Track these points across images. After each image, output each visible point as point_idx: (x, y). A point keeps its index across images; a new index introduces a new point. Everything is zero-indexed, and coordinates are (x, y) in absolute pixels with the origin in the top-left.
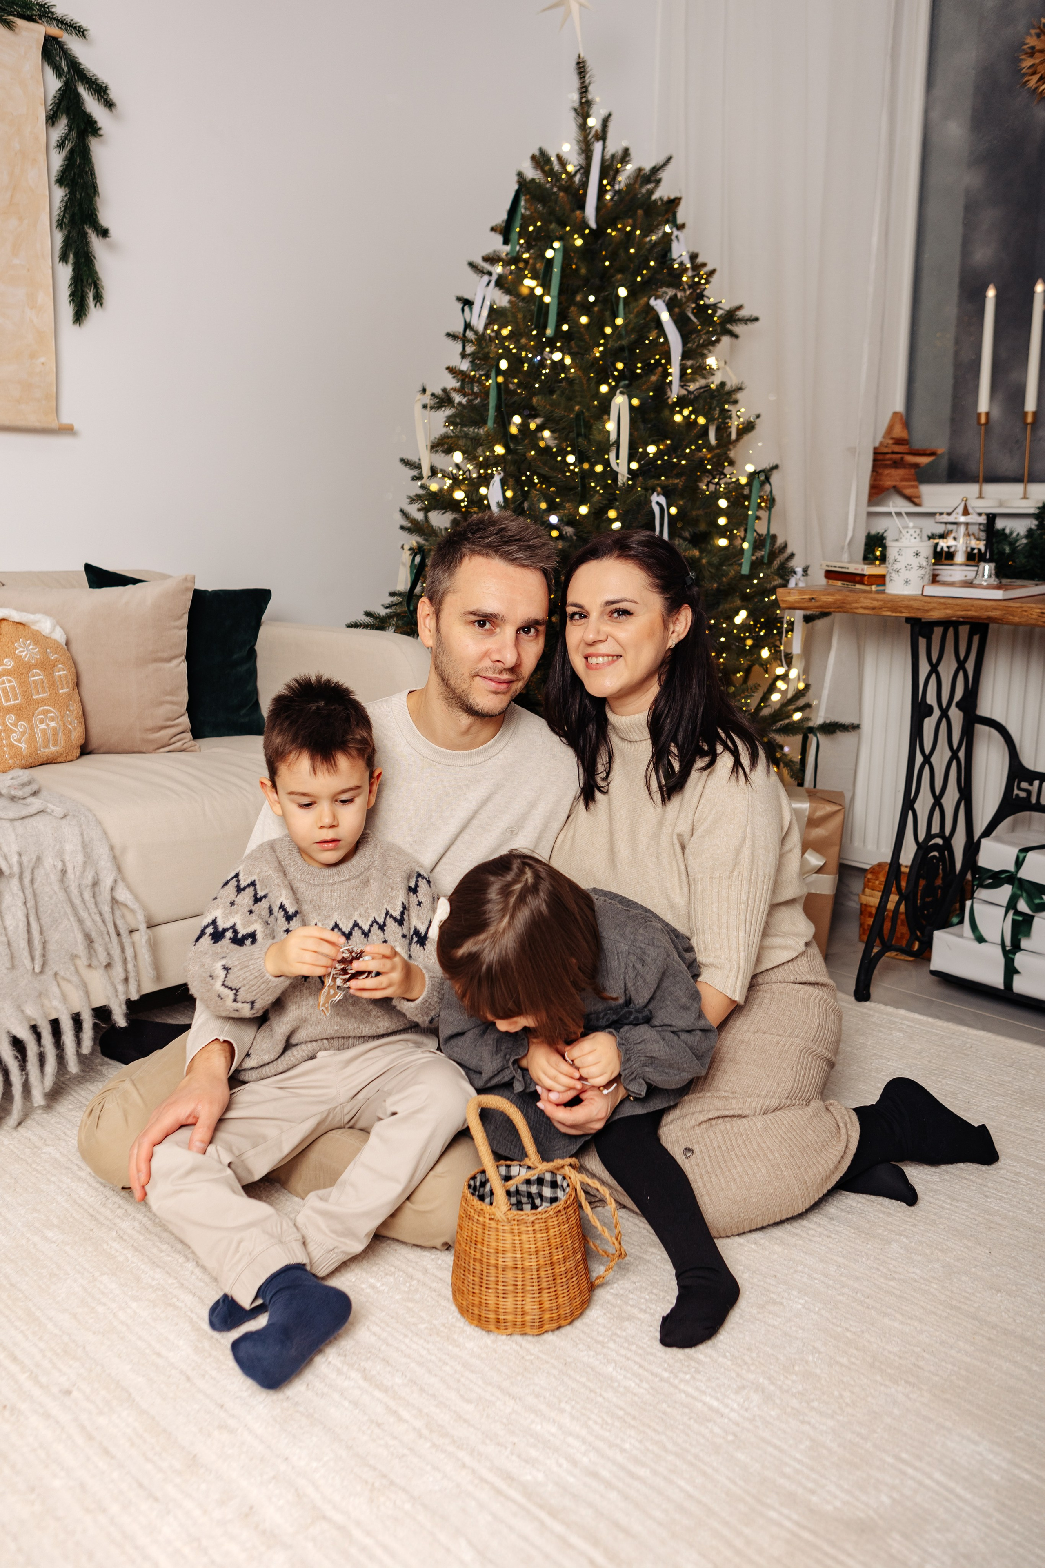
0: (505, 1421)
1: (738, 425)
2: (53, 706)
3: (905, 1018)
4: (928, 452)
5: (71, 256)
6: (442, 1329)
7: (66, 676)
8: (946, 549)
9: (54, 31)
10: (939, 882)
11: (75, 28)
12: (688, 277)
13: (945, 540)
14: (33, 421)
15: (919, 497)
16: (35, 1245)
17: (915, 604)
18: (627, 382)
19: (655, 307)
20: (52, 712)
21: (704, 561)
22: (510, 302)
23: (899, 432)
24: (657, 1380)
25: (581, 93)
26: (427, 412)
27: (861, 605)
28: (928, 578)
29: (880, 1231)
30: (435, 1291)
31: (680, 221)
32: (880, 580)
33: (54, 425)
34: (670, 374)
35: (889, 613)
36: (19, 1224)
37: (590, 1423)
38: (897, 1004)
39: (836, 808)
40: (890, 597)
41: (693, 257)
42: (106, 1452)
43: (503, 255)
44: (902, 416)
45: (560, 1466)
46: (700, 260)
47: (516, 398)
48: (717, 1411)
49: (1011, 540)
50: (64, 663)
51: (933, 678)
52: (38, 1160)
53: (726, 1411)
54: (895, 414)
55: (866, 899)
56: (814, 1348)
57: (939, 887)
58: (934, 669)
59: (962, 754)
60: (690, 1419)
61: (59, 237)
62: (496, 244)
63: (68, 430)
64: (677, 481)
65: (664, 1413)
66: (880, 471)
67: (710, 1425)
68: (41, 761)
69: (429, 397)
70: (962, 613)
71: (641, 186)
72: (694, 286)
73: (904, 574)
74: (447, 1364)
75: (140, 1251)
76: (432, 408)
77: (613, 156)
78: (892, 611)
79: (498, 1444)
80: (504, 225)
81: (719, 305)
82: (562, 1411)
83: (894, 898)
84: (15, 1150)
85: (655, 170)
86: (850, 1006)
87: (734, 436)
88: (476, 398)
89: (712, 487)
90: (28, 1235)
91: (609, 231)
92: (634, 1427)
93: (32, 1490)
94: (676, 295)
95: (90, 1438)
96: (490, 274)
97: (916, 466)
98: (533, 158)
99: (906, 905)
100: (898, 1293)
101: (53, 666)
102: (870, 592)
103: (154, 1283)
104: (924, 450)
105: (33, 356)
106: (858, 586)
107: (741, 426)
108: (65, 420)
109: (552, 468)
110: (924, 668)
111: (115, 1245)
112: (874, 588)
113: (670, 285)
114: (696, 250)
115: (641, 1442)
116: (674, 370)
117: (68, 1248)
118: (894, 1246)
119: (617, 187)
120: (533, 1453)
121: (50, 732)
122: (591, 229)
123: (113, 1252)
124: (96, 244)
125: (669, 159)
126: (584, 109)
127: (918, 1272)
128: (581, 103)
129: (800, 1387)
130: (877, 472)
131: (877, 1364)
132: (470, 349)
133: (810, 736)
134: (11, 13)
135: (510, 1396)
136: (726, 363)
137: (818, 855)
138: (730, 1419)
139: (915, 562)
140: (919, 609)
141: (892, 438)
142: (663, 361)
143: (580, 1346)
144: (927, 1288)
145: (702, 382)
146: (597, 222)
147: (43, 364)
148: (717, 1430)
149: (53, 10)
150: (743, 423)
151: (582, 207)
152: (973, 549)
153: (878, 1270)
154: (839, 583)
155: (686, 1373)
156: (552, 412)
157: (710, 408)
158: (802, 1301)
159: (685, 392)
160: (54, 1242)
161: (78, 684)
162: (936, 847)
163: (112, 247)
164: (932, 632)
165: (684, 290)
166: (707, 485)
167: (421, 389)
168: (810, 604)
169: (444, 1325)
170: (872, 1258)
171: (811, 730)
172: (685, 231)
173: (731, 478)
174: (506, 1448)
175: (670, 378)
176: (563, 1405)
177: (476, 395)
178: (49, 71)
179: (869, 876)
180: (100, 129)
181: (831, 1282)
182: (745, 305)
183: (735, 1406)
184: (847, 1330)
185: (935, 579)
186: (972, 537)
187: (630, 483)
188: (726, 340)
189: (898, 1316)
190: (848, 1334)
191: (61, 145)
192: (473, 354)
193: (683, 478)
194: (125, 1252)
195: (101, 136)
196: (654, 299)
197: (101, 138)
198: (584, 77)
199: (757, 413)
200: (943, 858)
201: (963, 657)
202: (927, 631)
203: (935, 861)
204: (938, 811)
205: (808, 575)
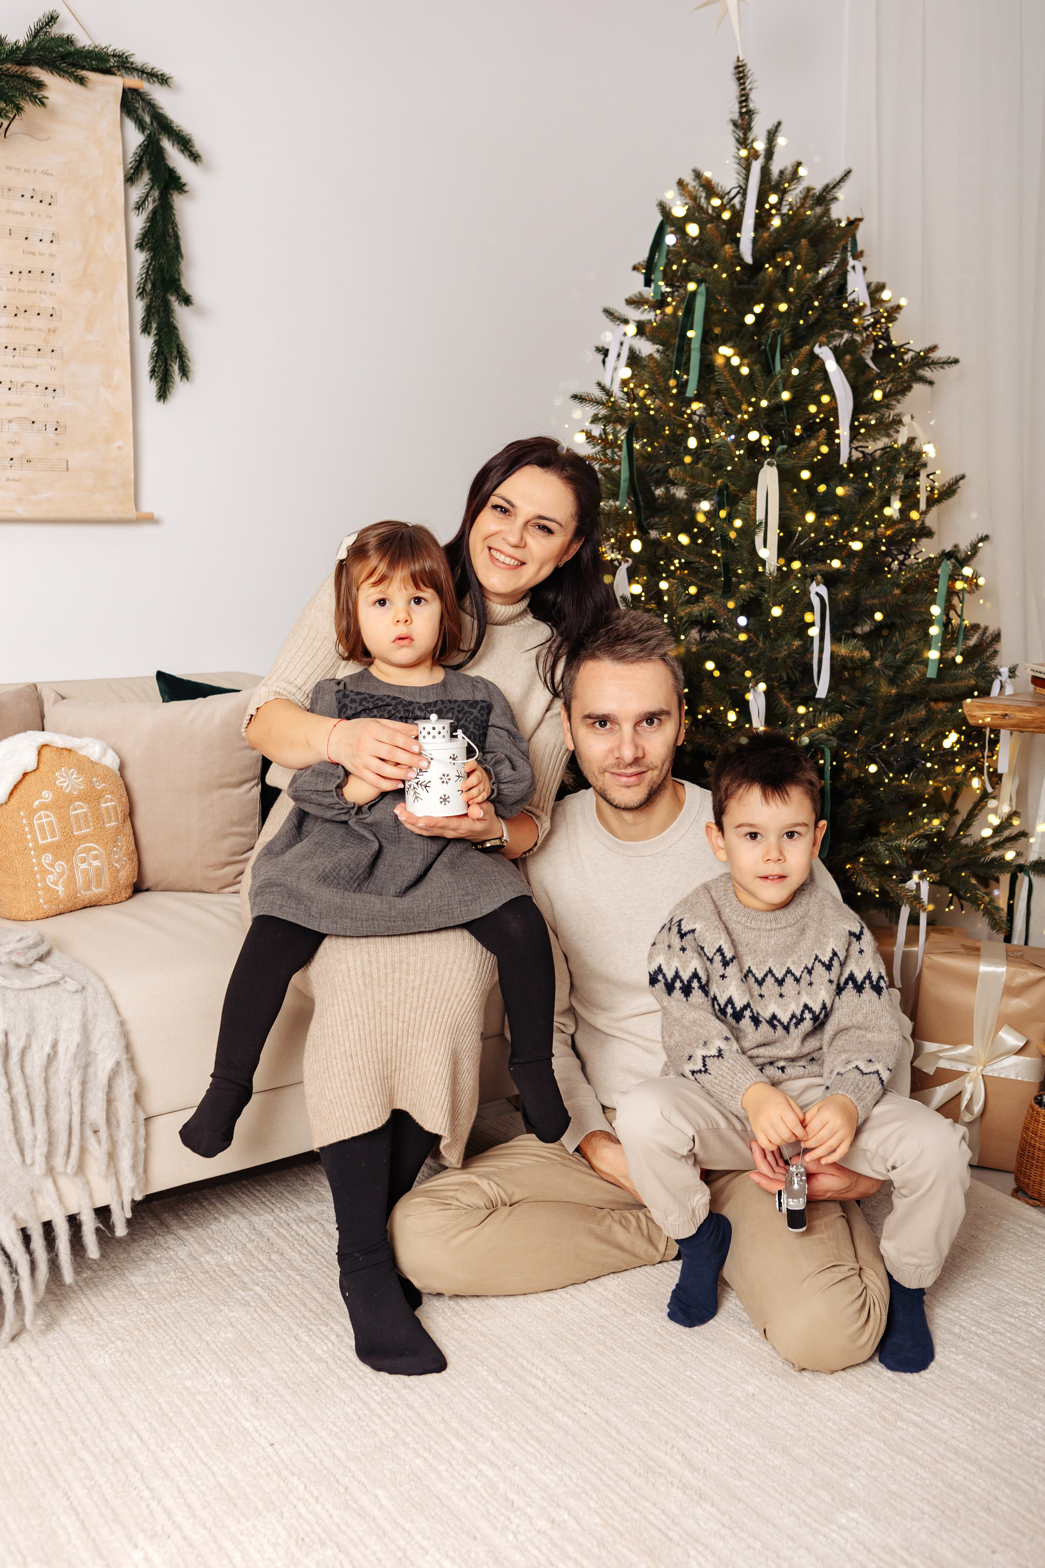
1: (931, 491)
2: (97, 842)
5: (154, 326)
7: (115, 807)
9: (134, 82)
11: (157, 76)
12: (863, 318)
14: (108, 511)
18: (785, 447)
19: (821, 356)
20: (95, 849)
21: (878, 663)
22: (659, 350)
25: (741, 102)
31: (860, 248)
33: (132, 514)
34: (838, 436)
39: (1041, 974)
41: (876, 290)
43: (647, 298)
46: (883, 294)
50: (112, 793)
61: (140, 306)
63: (150, 520)
68: (82, 905)
71: (810, 209)
72: (871, 327)
77: (777, 174)
80: (645, 263)
81: (906, 347)
85: (827, 189)
87: (921, 507)
88: (615, 466)
91: (767, 266)
94: (848, 339)
96: (630, 321)
98: (680, 182)
101: (99, 797)
105: (108, 440)
107: (934, 491)
108: (147, 507)
113: (839, 329)
116: (843, 431)
119: (783, 210)
121: (92, 873)
122: (744, 265)
124: (180, 312)
125: (848, 173)
126: (744, 122)
128: (741, 114)
132: (602, 412)
133: (1020, 876)
134: (83, 68)
136: (912, 417)
137: (1016, 1033)
142: (828, 421)
145: (885, 441)
146: (754, 256)
147: (119, 448)
149: (131, 60)
150: (937, 488)
151: (734, 240)
157: (891, 475)
159: (859, 456)
161: (131, 814)
163: (200, 312)
165: (859, 332)
168: (1003, 722)
171: (1021, 869)
173: (918, 557)
175: (837, 441)
177: (615, 462)
178: (130, 126)
180: (184, 185)
182: (939, 346)
187: (785, 569)
188: (917, 387)
191: (139, 206)
192: (605, 417)
193: (856, 562)
195: (186, 192)
196: (817, 345)
197: (187, 194)
198: (744, 83)
199: (956, 473)
205: (1014, 676)
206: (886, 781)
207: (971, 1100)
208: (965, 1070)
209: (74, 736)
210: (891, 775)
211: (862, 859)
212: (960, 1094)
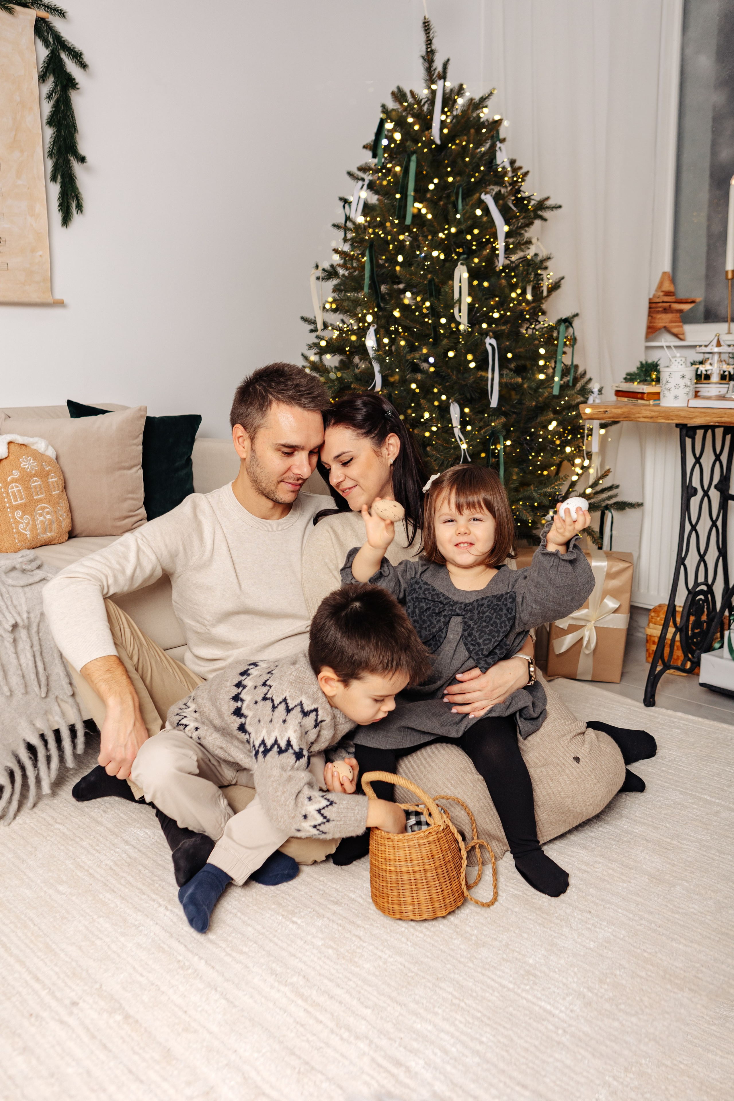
0: (394, 1021)
1: (548, 285)
2: (48, 503)
3: (681, 719)
4: (690, 301)
5: (59, 177)
6: (347, 954)
7: (57, 482)
8: (704, 372)
9: (42, 13)
10: (704, 618)
11: (57, 11)
12: (509, 178)
13: (704, 366)
14: (35, 297)
15: (683, 334)
16: (50, 896)
17: (683, 414)
18: (465, 256)
19: (485, 201)
20: (47, 508)
21: (525, 386)
22: (378, 200)
23: (668, 286)
24: (505, 990)
25: (427, 45)
26: (320, 282)
27: (641, 415)
28: (692, 394)
29: (667, 877)
30: (340, 926)
31: (501, 136)
32: (656, 396)
33: (50, 300)
34: (497, 249)
35: (663, 421)
36: (39, 881)
37: (457, 1022)
38: (675, 709)
39: (627, 565)
40: (663, 409)
41: (512, 162)
42: (105, 1047)
43: (373, 166)
44: (669, 275)
45: (436, 1054)
46: (517, 165)
47: (384, 270)
48: (550, 1013)
50: (55, 473)
51: (696, 468)
52: (51, 834)
53: (557, 1012)
54: (664, 273)
55: (650, 631)
56: (621, 965)
57: (705, 622)
58: (698, 460)
59: (719, 523)
60: (530, 1018)
61: (50, 164)
62: (367, 158)
63: (60, 304)
64: (504, 328)
65: (511, 1015)
66: (654, 315)
67: (545, 1023)
68: (41, 544)
69: (321, 271)
70: (718, 419)
71: (473, 112)
72: (513, 184)
73: (674, 392)
74: (351, 980)
75: (126, 900)
76: (323, 279)
77: (452, 90)
78: (665, 419)
79: (390, 1039)
80: (372, 144)
81: (532, 197)
82: (436, 1014)
83: (671, 630)
84: (35, 827)
85: (483, 99)
86: (641, 711)
87: (545, 293)
88: (355, 271)
89: (530, 331)
90: (45, 889)
91: (450, 145)
92: (488, 1025)
93: (52, 1075)
94: (500, 191)
95: (93, 1037)
96: (363, 180)
97: (681, 311)
98: (393, 93)
99: (680, 635)
100: (682, 923)
101: (48, 475)
102: (649, 405)
103: (137, 923)
104: (686, 299)
105: (33, 250)
106: (640, 401)
107: (550, 286)
108: (58, 296)
110: (690, 461)
111: (108, 895)
112: (651, 402)
113: (496, 184)
114: (514, 157)
115: (494, 1036)
116: (500, 246)
117: (74, 898)
118: (678, 888)
119: (455, 113)
120: (415, 1045)
121: (46, 523)
122: (436, 145)
123: (107, 901)
124: (77, 168)
125: (492, 91)
126: (429, 57)
127: (696, 907)
128: (427, 52)
129: (611, 994)
130: (652, 317)
131: (667, 976)
132: (350, 235)
133: (607, 512)
135: (397, 1003)
136: (538, 240)
137: (615, 600)
138: (559, 1018)
139: (682, 382)
140: (685, 417)
141: (662, 291)
142: (492, 240)
143: (448, 966)
144: (703, 919)
145: (521, 254)
146: (440, 139)
147: (41, 256)
148: (550, 1027)
150: (552, 284)
151: (429, 129)
152: (724, 372)
153: (667, 906)
154: (626, 399)
155: (526, 985)
157: (528, 273)
158: (610, 930)
159: (509, 262)
160: (64, 894)
161: (65, 488)
162: (701, 592)
163: (88, 170)
164: (695, 434)
165: (506, 187)
166: (526, 330)
167: (315, 265)
168: (604, 416)
169: (348, 951)
170: (662, 897)
171: (606, 507)
172: (506, 143)
173: (544, 324)
174: (395, 1042)
175: (497, 252)
176: (436, 1009)
177: (355, 269)
178: (40, 43)
179: (653, 614)
180: (77, 84)
181: (631, 916)
182: (552, 197)
183: (563, 1009)
184: (645, 951)
185: (696, 395)
186: (724, 363)
187: (470, 330)
188: (537, 222)
189: (682, 940)
190: (646, 954)
191: (49, 97)
192: (352, 239)
193: (509, 325)
194: (115, 900)
195: (78, 89)
196: (483, 194)
197: (78, 91)
198: (429, 33)
199: (561, 275)
200: (706, 600)
201: (718, 452)
202: (691, 433)
203: (701, 602)
204: (702, 565)
205: (601, 394)
206: (530, 458)
207: (589, 642)
208: (584, 624)
209: (28, 436)
210: (533, 454)
211: (521, 503)
212: (582, 639)
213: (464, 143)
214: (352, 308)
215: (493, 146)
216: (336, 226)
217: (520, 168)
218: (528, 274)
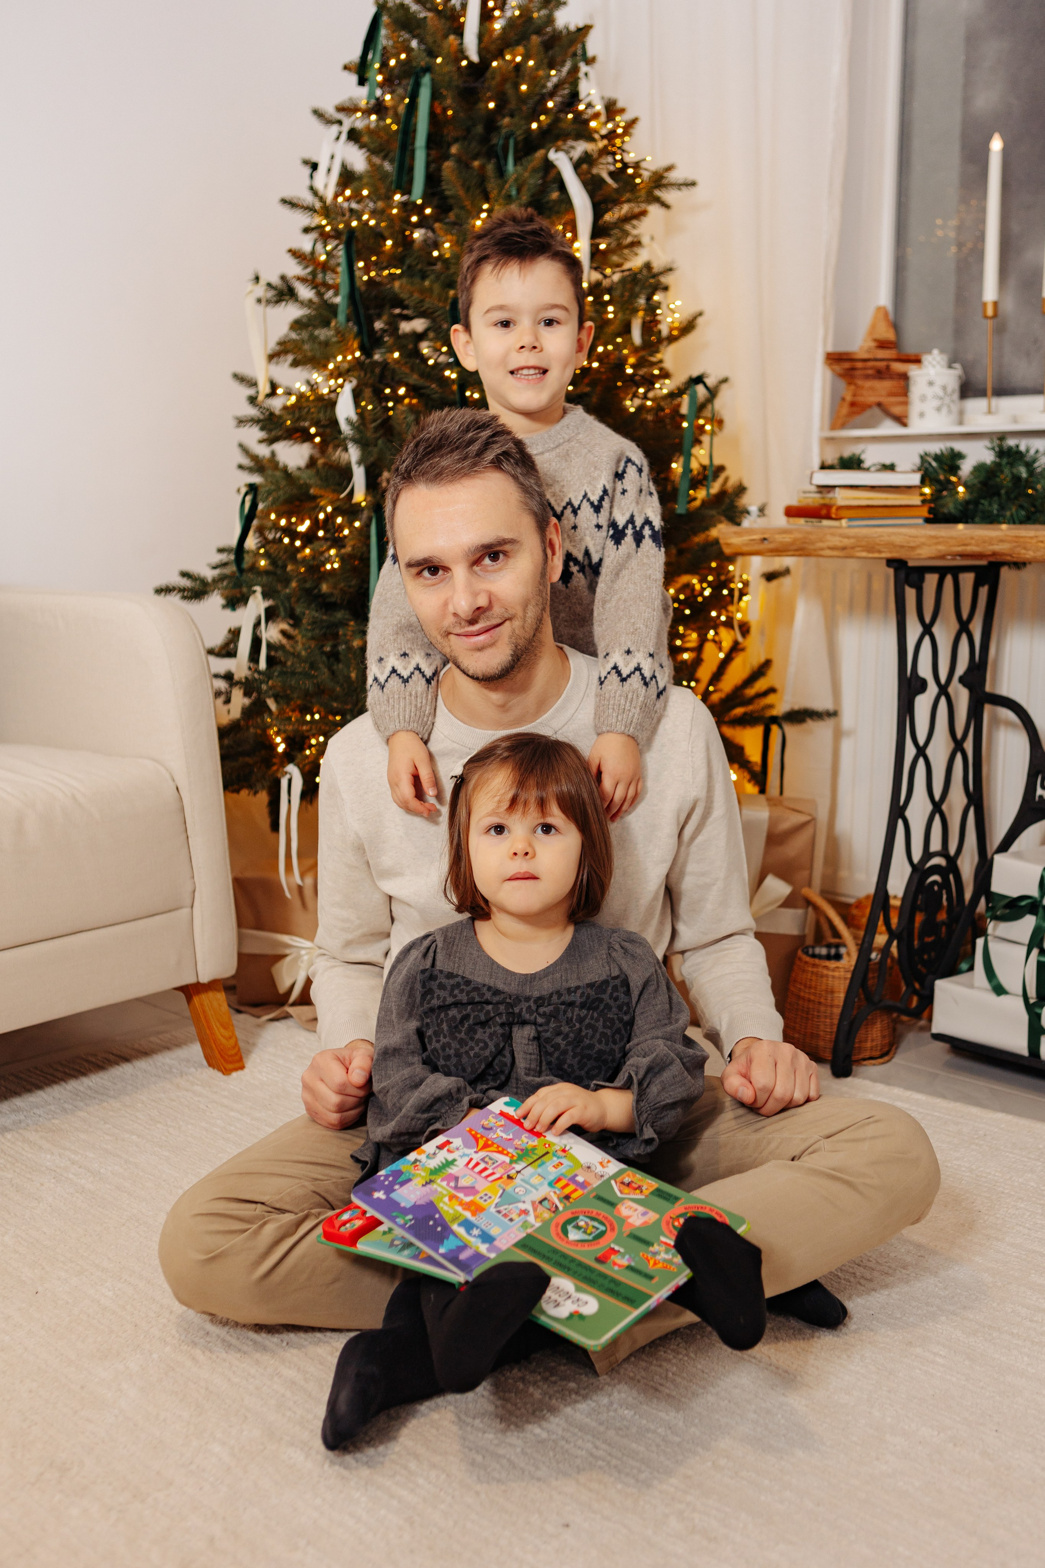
10: (942, 916)
12: (600, 124)
19: (557, 163)
22: (370, 163)
23: (886, 332)
26: (263, 308)
27: (827, 545)
31: (590, 53)
35: (864, 554)
38: (889, 1081)
39: (804, 819)
43: (361, 103)
44: (889, 313)
49: (1028, 459)
51: (927, 642)
54: (880, 309)
57: (943, 923)
58: (927, 630)
59: (969, 746)
62: (350, 87)
66: (860, 382)
69: (265, 288)
72: (608, 136)
76: (269, 302)
78: (869, 551)
80: (358, 60)
87: (666, 337)
89: (637, 402)
91: (494, 63)
97: (906, 375)
99: (898, 946)
102: (840, 527)
106: (826, 523)
109: (422, 375)
110: (914, 631)
112: (844, 522)
113: (579, 136)
130: (855, 385)
132: (314, 221)
136: (652, 238)
137: (782, 882)
140: (902, 547)
141: (875, 340)
145: (621, 263)
146: (479, 52)
151: (459, 31)
154: (802, 519)
156: (422, 301)
157: (632, 295)
159: (599, 277)
162: (936, 869)
164: (922, 580)
165: (595, 141)
167: (252, 276)
168: (761, 547)
171: (775, 720)
173: (662, 391)
177: (328, 286)
188: (654, 210)
192: (319, 229)
196: (553, 151)
199: (698, 309)
200: (945, 884)
201: (965, 615)
202: (914, 577)
203: (936, 888)
204: (937, 822)
205: (764, 515)
213: (518, 59)
214: (318, 354)
215: (575, 70)
216: (291, 203)
217: (622, 111)
218: (634, 296)
